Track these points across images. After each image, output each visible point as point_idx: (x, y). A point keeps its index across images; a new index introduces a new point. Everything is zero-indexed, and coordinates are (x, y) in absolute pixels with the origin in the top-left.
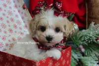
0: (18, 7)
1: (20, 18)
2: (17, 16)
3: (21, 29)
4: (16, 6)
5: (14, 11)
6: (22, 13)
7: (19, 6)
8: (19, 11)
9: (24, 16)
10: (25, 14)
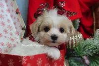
0: (11, 11)
1: (12, 23)
2: (9, 21)
3: (11, 34)
4: (9, 11)
5: (7, 15)
6: (15, 18)
7: (13, 11)
8: (12, 16)
9: (17, 22)
10: (18, 20)
